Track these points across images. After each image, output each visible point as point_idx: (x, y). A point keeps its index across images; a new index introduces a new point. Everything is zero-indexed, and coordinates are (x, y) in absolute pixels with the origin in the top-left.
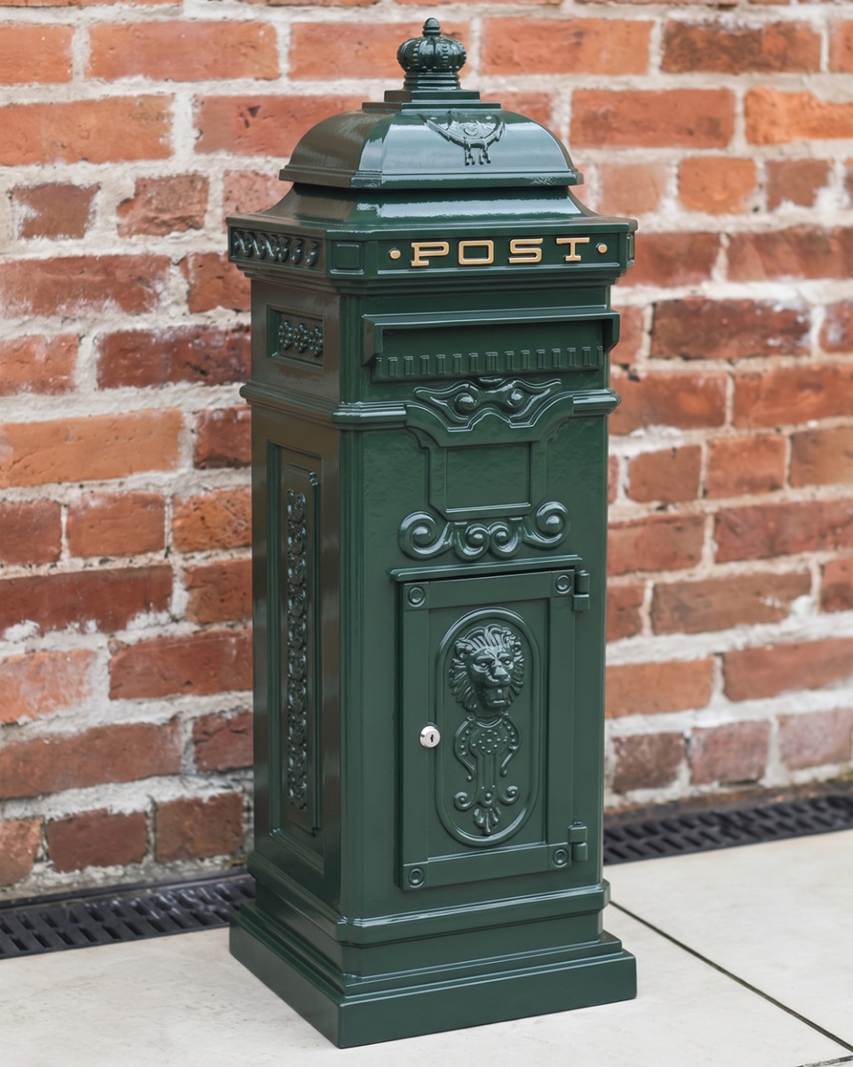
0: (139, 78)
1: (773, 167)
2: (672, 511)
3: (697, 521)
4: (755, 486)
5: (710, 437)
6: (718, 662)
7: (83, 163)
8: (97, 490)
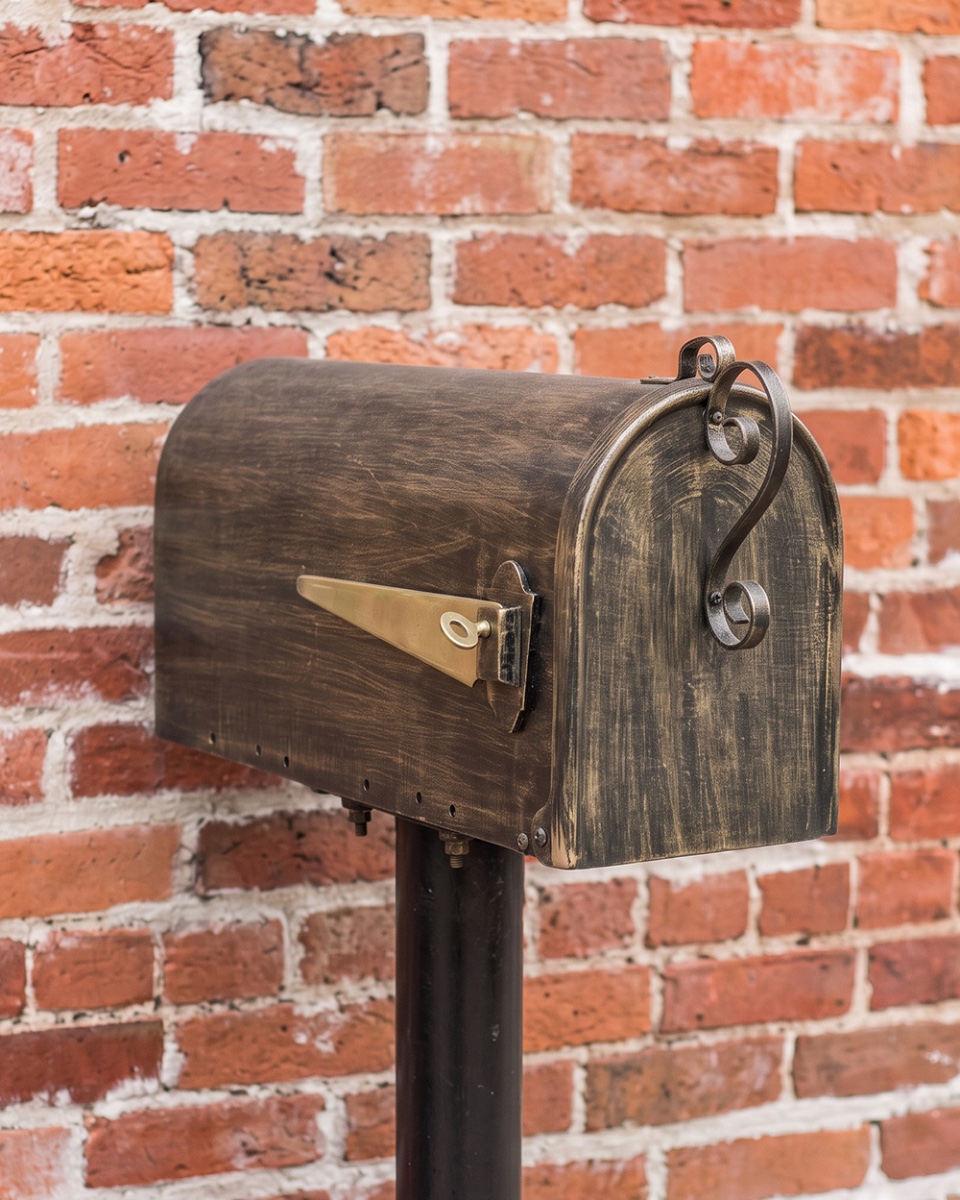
0: (124, 400)
1: (934, 507)
2: (815, 945)
3: (847, 959)
4: (917, 914)
5: (860, 852)
6: (874, 1131)
7: (50, 510)
8: (71, 926)
